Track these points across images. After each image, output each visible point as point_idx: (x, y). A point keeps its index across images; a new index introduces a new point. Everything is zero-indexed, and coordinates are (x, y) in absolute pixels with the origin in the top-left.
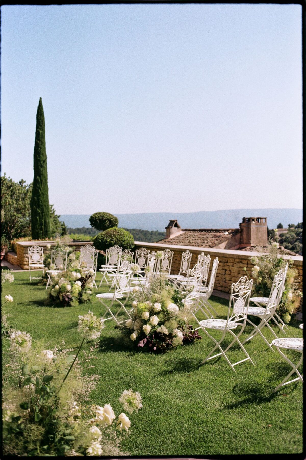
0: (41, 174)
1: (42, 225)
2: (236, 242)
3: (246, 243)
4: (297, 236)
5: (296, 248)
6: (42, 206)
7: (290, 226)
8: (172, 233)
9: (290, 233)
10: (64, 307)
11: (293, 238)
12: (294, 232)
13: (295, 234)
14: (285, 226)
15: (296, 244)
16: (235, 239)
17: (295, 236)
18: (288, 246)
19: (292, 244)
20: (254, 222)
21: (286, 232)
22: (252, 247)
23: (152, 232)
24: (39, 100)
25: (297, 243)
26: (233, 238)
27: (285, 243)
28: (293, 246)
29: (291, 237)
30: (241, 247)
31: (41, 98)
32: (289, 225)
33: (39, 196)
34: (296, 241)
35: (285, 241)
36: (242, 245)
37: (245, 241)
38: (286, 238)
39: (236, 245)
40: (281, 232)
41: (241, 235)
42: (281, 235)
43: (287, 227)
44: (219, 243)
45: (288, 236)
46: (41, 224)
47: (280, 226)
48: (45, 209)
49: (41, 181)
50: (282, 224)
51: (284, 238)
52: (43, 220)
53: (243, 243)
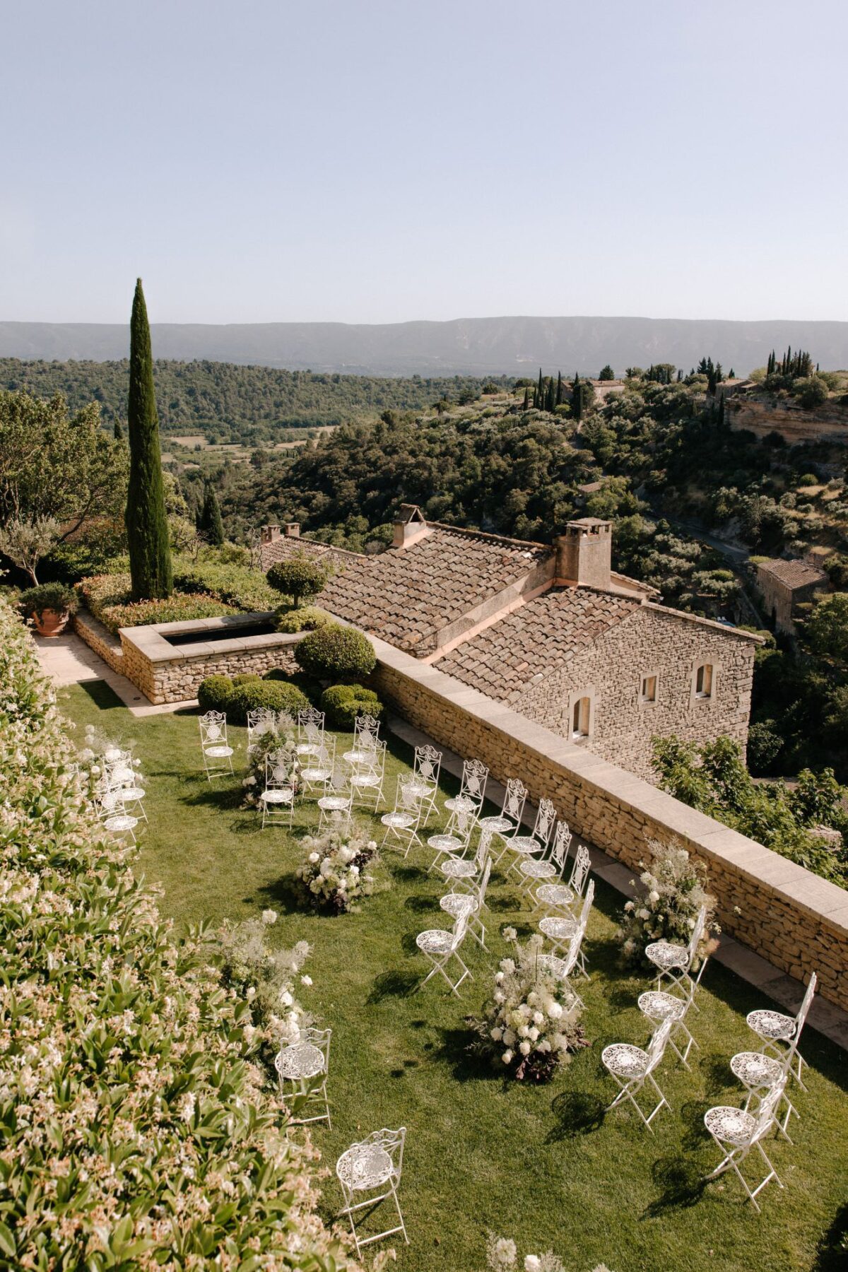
0: (147, 457)
1: (156, 567)
2: (547, 574)
3: (567, 578)
4: (646, 402)
5: (643, 431)
6: (153, 526)
7: (631, 374)
8: (408, 536)
9: (629, 393)
10: (336, 915)
11: (637, 407)
12: (639, 389)
13: (643, 395)
14: (620, 373)
15: (643, 422)
16: (544, 569)
17: (642, 400)
18: (623, 426)
19: (633, 421)
20: (585, 535)
21: (621, 388)
22: (580, 588)
23: (296, 373)
24: (135, 285)
25: (644, 419)
26: (542, 566)
27: (617, 418)
28: (635, 427)
29: (631, 404)
30: (557, 585)
31: (139, 281)
32: (629, 371)
33: (147, 504)
34: (642, 415)
35: (618, 412)
36: (559, 579)
37: (565, 573)
38: (620, 404)
39: (546, 580)
40: (608, 390)
41: (559, 560)
42: (610, 398)
43: (624, 375)
44: (513, 582)
45: (624, 399)
46: (154, 565)
47: (606, 375)
48: (159, 532)
49: (149, 470)
50: (612, 368)
51: (615, 404)
52: (157, 557)
53: (561, 577)
